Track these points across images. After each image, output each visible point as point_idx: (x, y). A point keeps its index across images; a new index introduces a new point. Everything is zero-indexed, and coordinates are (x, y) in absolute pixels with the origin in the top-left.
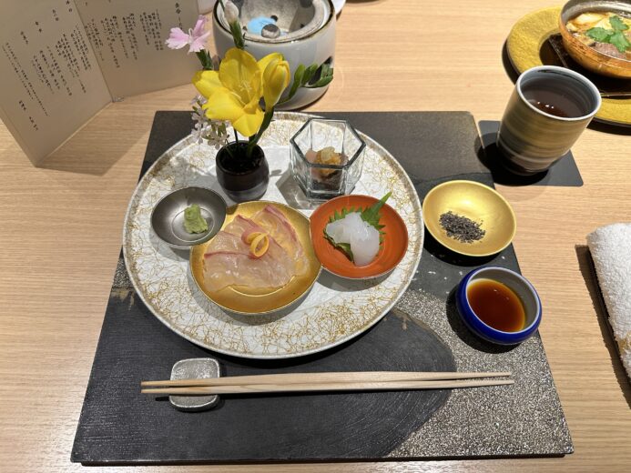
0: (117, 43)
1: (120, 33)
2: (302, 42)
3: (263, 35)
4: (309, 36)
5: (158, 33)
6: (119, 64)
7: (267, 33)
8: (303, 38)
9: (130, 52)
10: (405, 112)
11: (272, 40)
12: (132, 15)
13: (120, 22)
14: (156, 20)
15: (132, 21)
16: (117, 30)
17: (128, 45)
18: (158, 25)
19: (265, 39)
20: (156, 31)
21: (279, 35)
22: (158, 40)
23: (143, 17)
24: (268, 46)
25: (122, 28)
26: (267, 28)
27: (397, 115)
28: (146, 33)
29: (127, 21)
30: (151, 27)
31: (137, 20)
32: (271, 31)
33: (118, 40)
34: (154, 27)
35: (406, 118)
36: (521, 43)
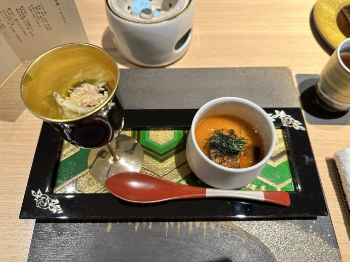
0: (16, 26)
1: (16, 20)
2: (170, 22)
3: (140, 17)
4: (174, 17)
5: (45, 19)
6: (21, 39)
7: (144, 15)
8: (170, 19)
9: (28, 32)
10: (243, 68)
11: (148, 21)
12: (22, 7)
13: (15, 12)
14: (42, 10)
15: (23, 11)
16: (14, 18)
17: (25, 28)
18: (44, 14)
19: (143, 20)
20: (43, 18)
21: (153, 16)
22: (47, 23)
23: (31, 8)
24: (145, 25)
25: (17, 16)
26: (143, 11)
27: (237, 70)
28: (37, 19)
29: (20, 11)
30: (39, 15)
31: (27, 10)
32: (147, 13)
33: (16, 24)
34: (41, 15)
35: (243, 72)
36: (324, 13)
